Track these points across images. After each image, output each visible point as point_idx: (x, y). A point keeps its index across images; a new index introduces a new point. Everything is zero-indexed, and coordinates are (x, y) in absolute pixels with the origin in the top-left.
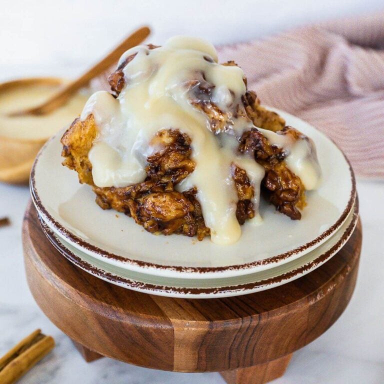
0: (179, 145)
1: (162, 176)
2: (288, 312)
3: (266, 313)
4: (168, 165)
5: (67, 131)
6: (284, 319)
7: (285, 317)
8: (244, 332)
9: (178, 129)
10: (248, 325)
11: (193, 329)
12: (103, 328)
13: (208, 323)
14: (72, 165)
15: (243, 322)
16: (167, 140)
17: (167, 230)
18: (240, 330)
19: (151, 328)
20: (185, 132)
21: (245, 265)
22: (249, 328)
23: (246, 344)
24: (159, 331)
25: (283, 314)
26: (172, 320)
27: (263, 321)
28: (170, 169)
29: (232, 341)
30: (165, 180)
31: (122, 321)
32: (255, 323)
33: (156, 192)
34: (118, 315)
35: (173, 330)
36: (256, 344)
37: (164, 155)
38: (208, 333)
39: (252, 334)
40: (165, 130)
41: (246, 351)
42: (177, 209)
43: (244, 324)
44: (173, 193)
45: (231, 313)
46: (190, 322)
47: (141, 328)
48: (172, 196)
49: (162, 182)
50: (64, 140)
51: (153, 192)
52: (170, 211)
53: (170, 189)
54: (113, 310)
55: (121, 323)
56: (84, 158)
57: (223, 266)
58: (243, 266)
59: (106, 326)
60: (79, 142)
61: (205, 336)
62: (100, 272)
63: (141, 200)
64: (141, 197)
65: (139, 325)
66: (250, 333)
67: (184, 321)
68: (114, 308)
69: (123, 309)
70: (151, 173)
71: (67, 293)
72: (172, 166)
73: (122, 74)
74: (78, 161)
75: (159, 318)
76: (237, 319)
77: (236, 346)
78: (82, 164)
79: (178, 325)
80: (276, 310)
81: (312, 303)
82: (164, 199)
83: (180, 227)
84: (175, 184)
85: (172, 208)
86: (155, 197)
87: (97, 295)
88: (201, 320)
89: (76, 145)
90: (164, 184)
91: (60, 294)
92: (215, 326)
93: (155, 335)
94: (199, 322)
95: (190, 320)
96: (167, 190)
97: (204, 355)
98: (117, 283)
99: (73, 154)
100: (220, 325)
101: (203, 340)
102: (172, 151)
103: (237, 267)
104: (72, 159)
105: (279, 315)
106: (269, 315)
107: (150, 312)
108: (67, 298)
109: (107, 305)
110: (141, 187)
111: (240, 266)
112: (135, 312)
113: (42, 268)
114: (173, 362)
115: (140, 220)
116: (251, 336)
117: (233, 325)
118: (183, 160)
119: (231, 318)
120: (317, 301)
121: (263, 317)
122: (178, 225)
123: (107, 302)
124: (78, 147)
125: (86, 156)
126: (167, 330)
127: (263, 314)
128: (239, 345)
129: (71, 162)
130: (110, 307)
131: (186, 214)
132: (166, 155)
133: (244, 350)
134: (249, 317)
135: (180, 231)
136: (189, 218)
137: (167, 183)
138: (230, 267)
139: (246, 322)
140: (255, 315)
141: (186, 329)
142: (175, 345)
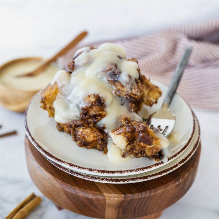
0: (98, 103)
1: (88, 118)
2: (165, 189)
3: (154, 190)
4: (92, 112)
5: (45, 90)
6: (163, 193)
7: (164, 191)
8: (142, 200)
9: (99, 94)
10: (144, 196)
11: (116, 199)
12: (68, 197)
13: (123, 195)
14: (45, 108)
15: (142, 195)
16: (93, 99)
17: (88, 147)
18: (140, 199)
19: (94, 198)
20: (102, 96)
21: (126, 171)
22: (145, 197)
23: (143, 205)
24: (98, 200)
25: (163, 190)
26: (105, 194)
27: (152, 194)
28: (93, 115)
29: (136, 204)
30: (90, 120)
31: (78, 194)
32: (148, 195)
33: (84, 126)
34: (76, 191)
35: (105, 199)
36: (148, 205)
37: (90, 107)
38: (124, 201)
39: (146, 201)
40: (91, 94)
41: (143, 209)
42: (94, 137)
43: (143, 196)
44: (93, 128)
45: (135, 190)
46: (114, 195)
47: (88, 198)
48: (92, 129)
49: (88, 121)
50: (43, 94)
51: (83, 126)
52: (90, 138)
53: (92, 125)
54: (73, 188)
55: (77, 195)
56: (51, 105)
57: (114, 170)
58: (124, 171)
59: (70, 197)
60: (49, 96)
61: (122, 202)
62: (67, 170)
63: (77, 129)
64: (77, 128)
65: (87, 196)
66: (145, 200)
67: (111, 194)
68: (74, 187)
69: (79, 188)
70: (83, 116)
71: (49, 179)
72: (94, 113)
73: (74, 62)
74: (48, 106)
75: (98, 193)
76: (138, 193)
77: (138, 206)
78: (50, 108)
79: (108, 197)
80: (159, 188)
81: (177, 183)
82: (87, 131)
83: (95, 146)
84: (95, 123)
85: (91, 136)
86: (83, 129)
87: (65, 180)
88: (120, 194)
89: (47, 98)
90: (89, 122)
91: (45, 179)
92: (127, 197)
93: (96, 202)
94: (119, 195)
95: (114, 194)
96: (90, 125)
97: (121, 211)
98: (76, 176)
99: (46, 102)
100: (130, 196)
101: (121, 204)
102: (94, 105)
103: (121, 172)
104: (45, 104)
105: (160, 191)
106: (155, 191)
107: (93, 189)
108: (49, 181)
109: (70, 185)
110: (77, 123)
111: (123, 171)
112: (85, 189)
113: (36, 164)
114: (105, 215)
115: (76, 140)
116: (146, 202)
117: (137, 196)
118: (100, 111)
119: (136, 193)
120: (180, 182)
121: (152, 192)
122: (94, 145)
123: (70, 184)
124: (48, 99)
125: (52, 104)
126: (102, 199)
127: (152, 190)
128: (139, 206)
129: (44, 106)
130: (72, 187)
131: (98, 140)
132: (91, 107)
133: (142, 209)
134: (145, 192)
135: (95, 148)
136: (100, 142)
137: (91, 122)
138: (118, 171)
139: (144, 195)
140: (148, 191)
141: (112, 199)
142: (106, 206)
